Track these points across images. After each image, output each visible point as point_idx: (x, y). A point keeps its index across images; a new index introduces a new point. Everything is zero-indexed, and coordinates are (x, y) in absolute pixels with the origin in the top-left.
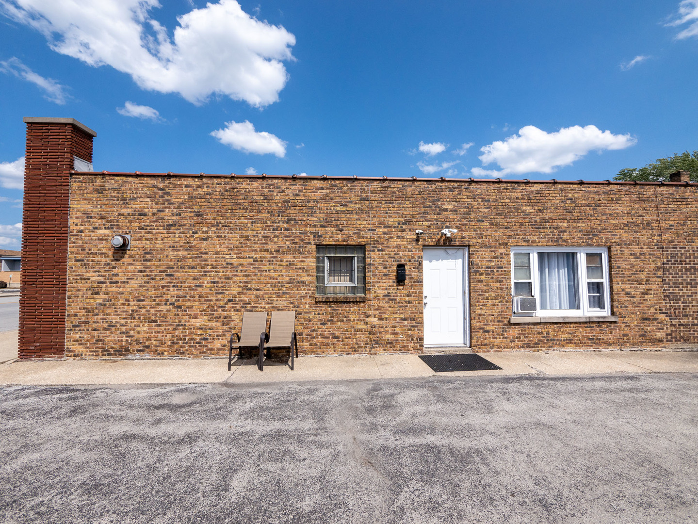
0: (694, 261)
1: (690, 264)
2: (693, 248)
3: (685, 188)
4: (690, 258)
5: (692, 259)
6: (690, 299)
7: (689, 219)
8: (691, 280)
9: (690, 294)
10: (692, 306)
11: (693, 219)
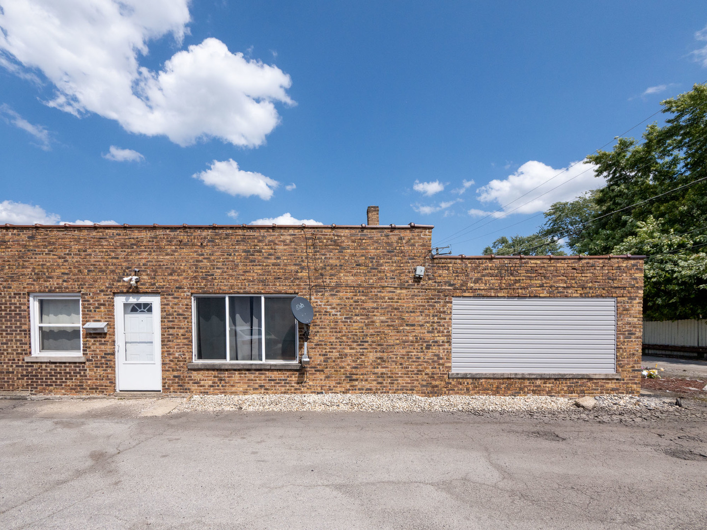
0: (11, 308)
1: (6, 310)
2: (9, 294)
3: (7, 231)
4: (6, 304)
5: (8, 305)
6: (5, 346)
7: (8, 263)
8: (6, 327)
9: (4, 341)
10: (7, 353)
11: (11, 263)
